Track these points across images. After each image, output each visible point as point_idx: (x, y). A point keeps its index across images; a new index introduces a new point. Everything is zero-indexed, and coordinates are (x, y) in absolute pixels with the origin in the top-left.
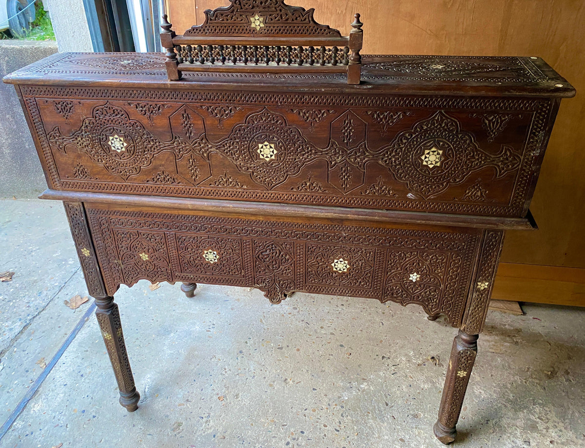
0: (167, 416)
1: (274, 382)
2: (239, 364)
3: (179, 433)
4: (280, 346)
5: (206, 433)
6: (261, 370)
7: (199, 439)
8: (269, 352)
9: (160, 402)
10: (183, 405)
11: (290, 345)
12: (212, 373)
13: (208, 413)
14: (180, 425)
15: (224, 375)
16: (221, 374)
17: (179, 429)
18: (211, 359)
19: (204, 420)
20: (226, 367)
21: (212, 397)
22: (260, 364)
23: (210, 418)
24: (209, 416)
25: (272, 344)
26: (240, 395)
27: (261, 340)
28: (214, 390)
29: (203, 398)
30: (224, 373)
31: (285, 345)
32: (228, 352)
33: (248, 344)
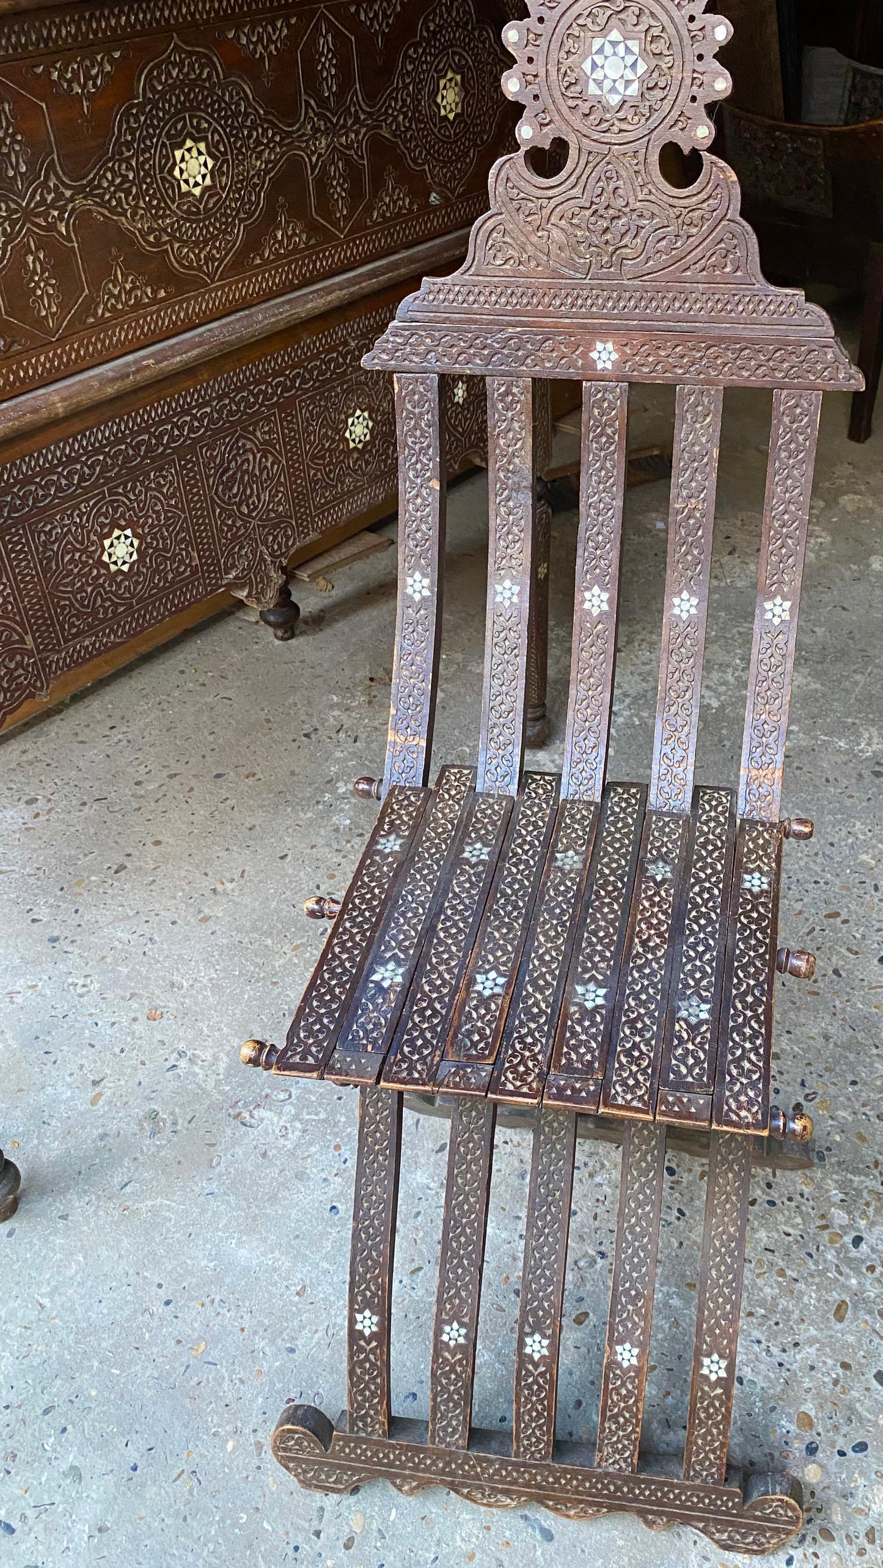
0: (102, 1137)
1: (200, 912)
2: (86, 954)
3: (175, 1123)
4: (115, 867)
5: (221, 1071)
6: (147, 922)
7: (227, 1088)
8: (110, 891)
9: (41, 1143)
10: (100, 1094)
11: (129, 850)
12: (59, 1012)
13: (172, 1052)
14: (153, 1116)
15: (89, 991)
16: (81, 996)
17: (164, 1121)
18: (12, 1002)
19: (183, 1063)
20: (70, 980)
21: (134, 1033)
22: (129, 918)
23: (188, 1054)
24: (181, 1054)
25: (93, 878)
26: (176, 978)
27: (59, 893)
28: (113, 1024)
29: (117, 1050)
30: (80, 990)
31: (121, 860)
32: (28, 963)
33: (45, 919)
